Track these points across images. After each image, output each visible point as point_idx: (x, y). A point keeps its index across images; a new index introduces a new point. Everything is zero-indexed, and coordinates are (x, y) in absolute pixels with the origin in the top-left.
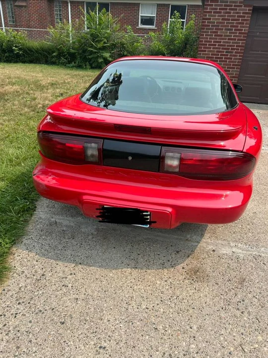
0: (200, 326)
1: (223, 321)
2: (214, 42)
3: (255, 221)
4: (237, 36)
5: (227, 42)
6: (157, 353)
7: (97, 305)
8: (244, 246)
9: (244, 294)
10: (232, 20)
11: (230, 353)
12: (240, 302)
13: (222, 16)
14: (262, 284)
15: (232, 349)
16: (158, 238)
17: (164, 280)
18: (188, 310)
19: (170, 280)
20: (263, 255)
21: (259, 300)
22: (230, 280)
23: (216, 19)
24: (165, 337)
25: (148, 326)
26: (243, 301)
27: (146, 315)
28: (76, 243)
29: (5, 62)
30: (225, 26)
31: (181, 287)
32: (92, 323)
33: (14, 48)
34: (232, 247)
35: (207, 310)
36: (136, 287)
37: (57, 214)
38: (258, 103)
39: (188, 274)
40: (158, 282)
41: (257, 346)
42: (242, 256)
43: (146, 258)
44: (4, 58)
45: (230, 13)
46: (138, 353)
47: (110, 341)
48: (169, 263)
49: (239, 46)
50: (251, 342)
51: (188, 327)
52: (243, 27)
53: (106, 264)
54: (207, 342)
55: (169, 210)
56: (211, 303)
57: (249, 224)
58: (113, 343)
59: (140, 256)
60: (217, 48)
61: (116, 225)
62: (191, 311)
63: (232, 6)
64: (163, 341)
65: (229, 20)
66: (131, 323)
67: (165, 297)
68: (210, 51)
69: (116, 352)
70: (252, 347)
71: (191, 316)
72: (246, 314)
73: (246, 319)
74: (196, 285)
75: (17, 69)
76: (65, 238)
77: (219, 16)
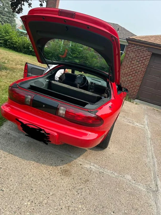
0: (54, 194)
1: (67, 195)
2: (129, 66)
3: (110, 157)
4: (142, 66)
5: (136, 68)
6: (27, 199)
7: (9, 173)
8: (98, 167)
9: (84, 186)
10: (140, 57)
11: (61, 208)
12: (80, 189)
13: (136, 54)
14: (96, 184)
15: (63, 207)
16: (56, 152)
17: (48, 170)
18: (52, 186)
19: (51, 171)
20: (105, 173)
21: (90, 191)
22: (81, 179)
23: (132, 55)
24: (34, 194)
25: (28, 187)
26: (82, 189)
27: (30, 183)
28: (14, 144)
29: (23, 53)
30: (137, 59)
31: (55, 176)
32: (3, 180)
33: (30, 47)
34: (91, 165)
35: (62, 188)
36: (32, 170)
37: (12, 130)
38: (149, 103)
39: (61, 171)
40: (44, 171)
41: (77, 209)
42: (94, 170)
43: (45, 160)
44: (24, 51)
45: (140, 53)
46: (18, 197)
47: (7, 188)
48: (55, 164)
49: (142, 71)
50: (75, 207)
51: (48, 193)
52: (146, 62)
53: (23, 157)
54: (53, 201)
55: (56, 134)
56: (65, 186)
57: (106, 158)
58: (8, 190)
59: (42, 158)
60: (130, 69)
61: (38, 142)
62: (53, 187)
63: (141, 50)
64: (32, 195)
65: (139, 57)
66: (21, 184)
67: (44, 178)
68: (127, 70)
69: (7, 194)
70: (74, 209)
71: (52, 189)
72: (80, 195)
73: (78, 197)
74: (63, 177)
75: (28, 58)
76: (10, 141)
77: (134, 54)
